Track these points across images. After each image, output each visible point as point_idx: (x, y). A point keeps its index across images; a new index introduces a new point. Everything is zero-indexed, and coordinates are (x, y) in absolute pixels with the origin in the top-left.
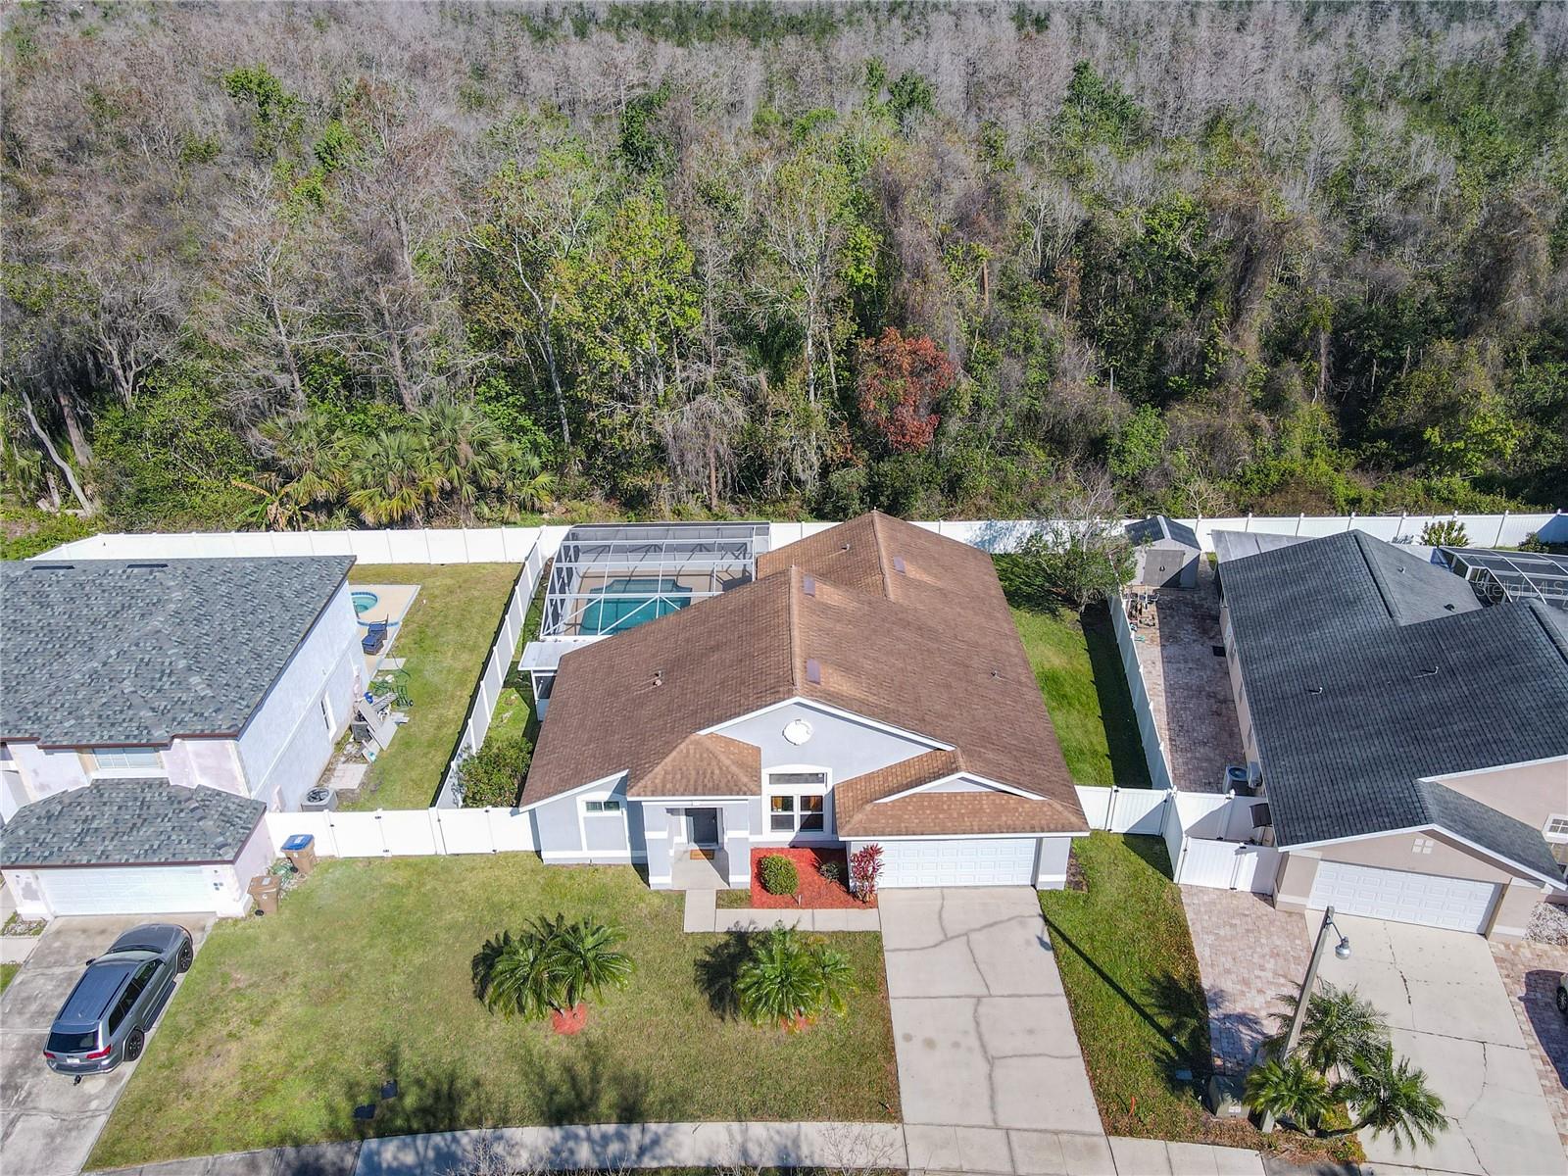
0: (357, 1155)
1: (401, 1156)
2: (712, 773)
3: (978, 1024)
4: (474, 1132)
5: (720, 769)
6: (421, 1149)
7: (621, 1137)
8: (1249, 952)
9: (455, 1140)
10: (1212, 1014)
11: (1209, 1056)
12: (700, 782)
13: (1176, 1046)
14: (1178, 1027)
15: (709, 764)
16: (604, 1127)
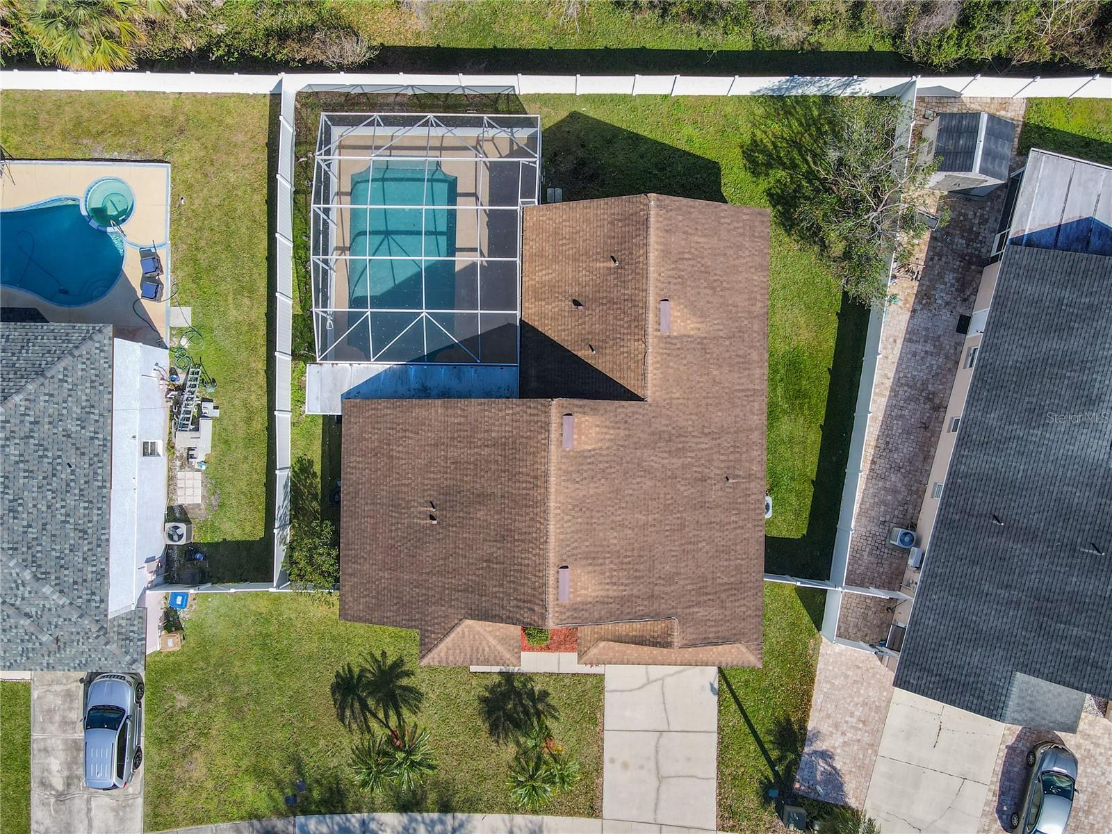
0: (294, 826)
1: (319, 828)
2: (483, 650)
3: (657, 752)
4: (358, 815)
5: (489, 647)
6: (330, 825)
7: (442, 822)
8: (848, 700)
9: (347, 819)
10: (806, 750)
11: (793, 780)
12: (474, 656)
13: (776, 774)
14: (781, 759)
15: (480, 644)
16: (431, 815)
